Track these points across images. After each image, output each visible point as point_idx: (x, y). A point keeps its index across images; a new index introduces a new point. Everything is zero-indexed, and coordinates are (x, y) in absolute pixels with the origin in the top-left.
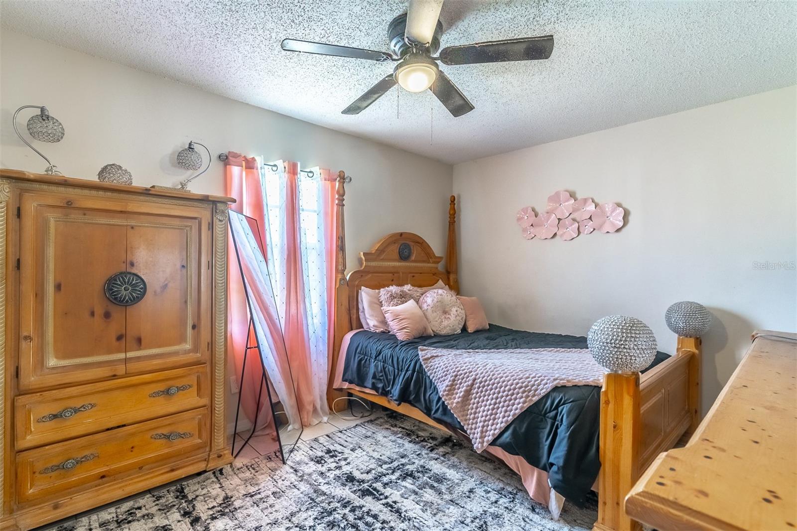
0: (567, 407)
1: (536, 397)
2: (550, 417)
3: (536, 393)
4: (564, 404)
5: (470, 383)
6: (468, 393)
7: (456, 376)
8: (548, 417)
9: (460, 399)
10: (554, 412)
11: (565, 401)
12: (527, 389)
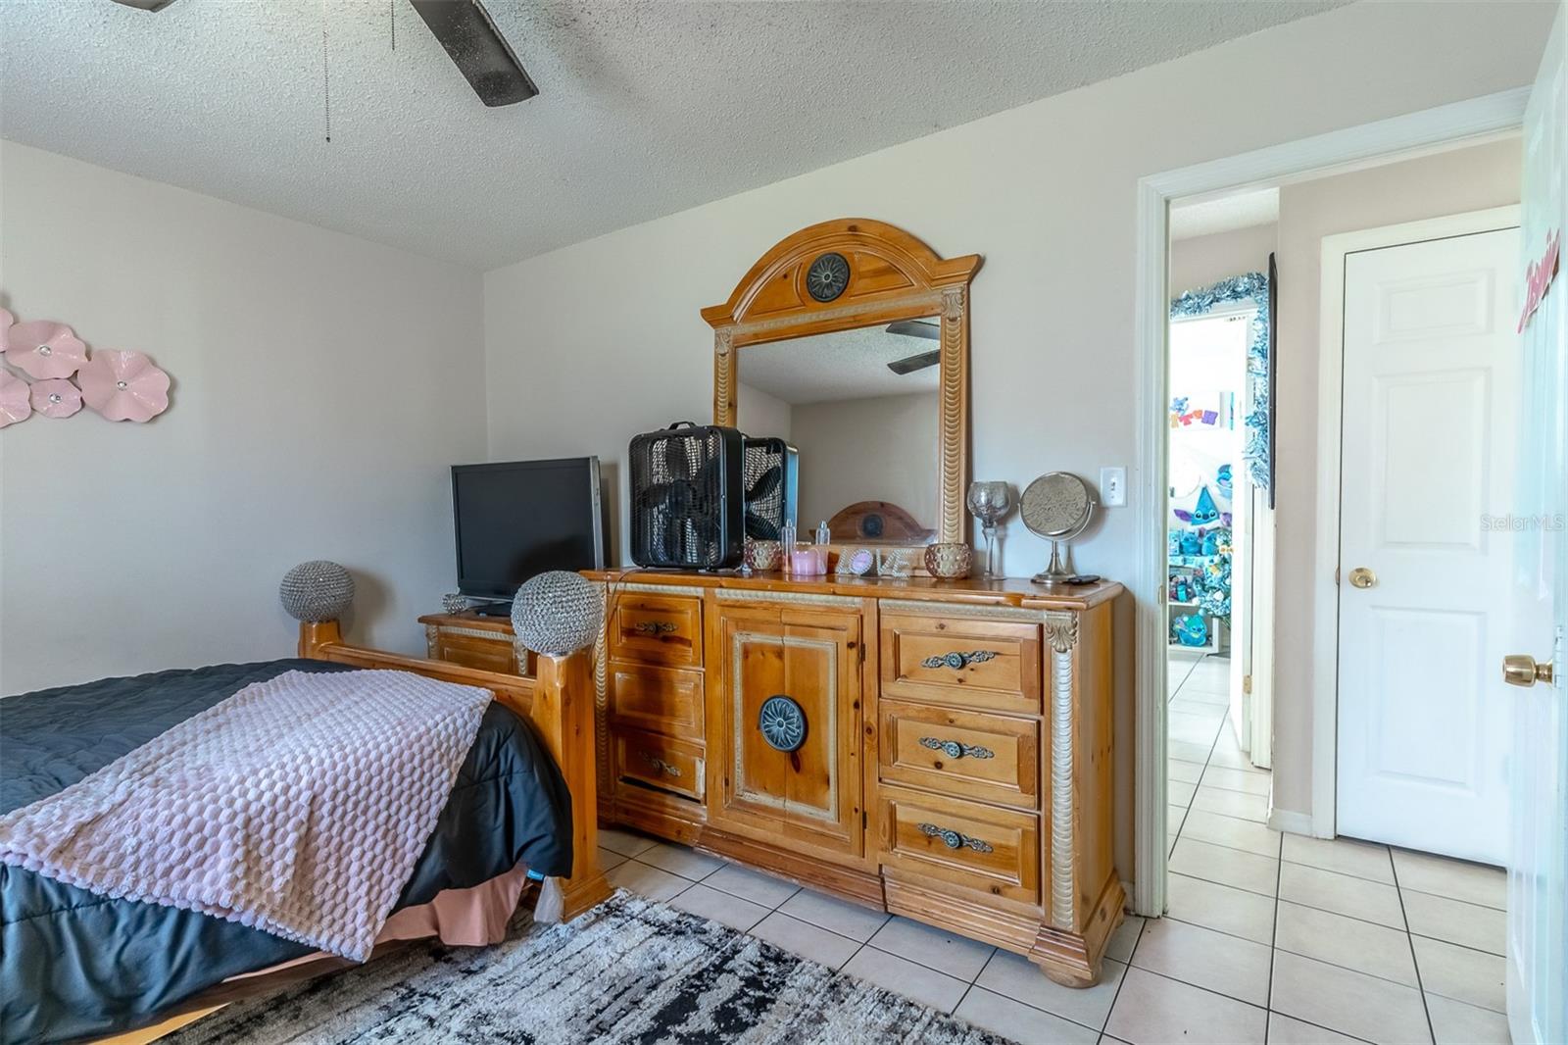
0: (511, 742)
1: (462, 755)
2: (489, 776)
3: (460, 747)
4: (505, 741)
5: (303, 815)
6: (306, 842)
7: (248, 822)
8: (485, 781)
9: (290, 872)
10: (495, 763)
11: (505, 736)
12: (442, 750)
